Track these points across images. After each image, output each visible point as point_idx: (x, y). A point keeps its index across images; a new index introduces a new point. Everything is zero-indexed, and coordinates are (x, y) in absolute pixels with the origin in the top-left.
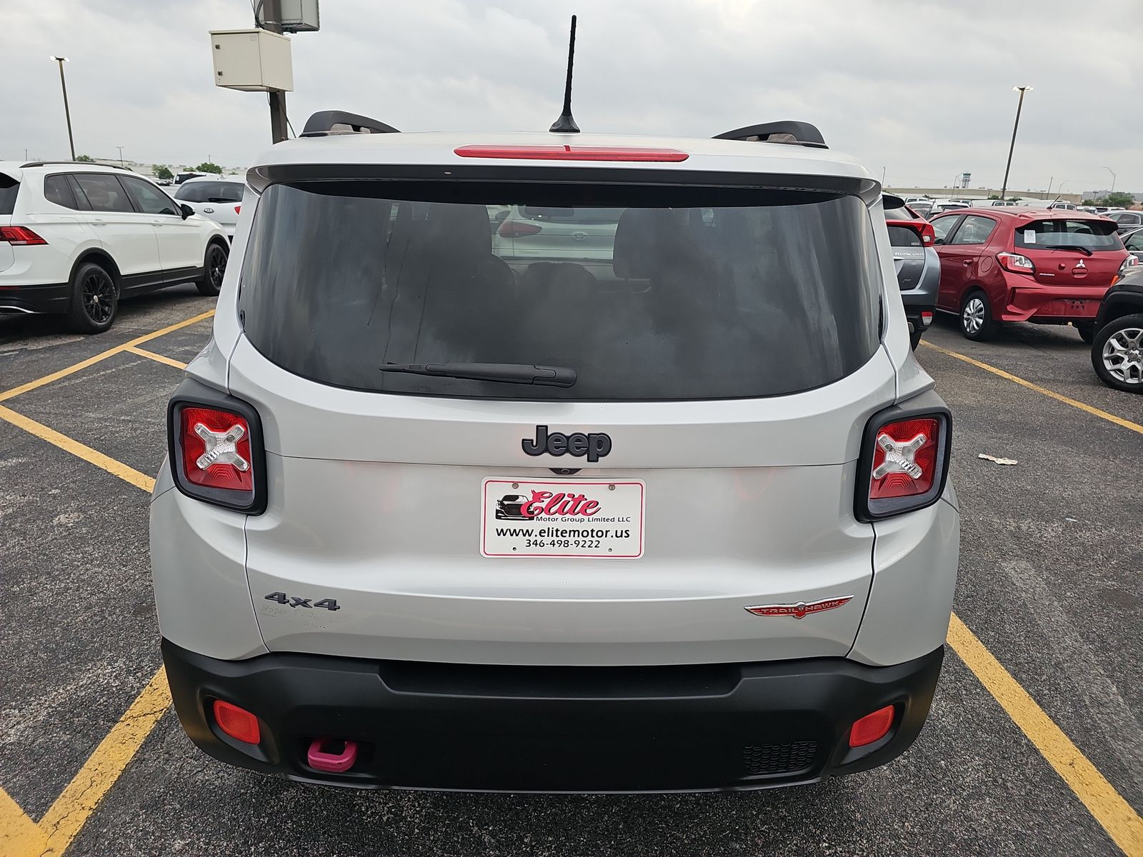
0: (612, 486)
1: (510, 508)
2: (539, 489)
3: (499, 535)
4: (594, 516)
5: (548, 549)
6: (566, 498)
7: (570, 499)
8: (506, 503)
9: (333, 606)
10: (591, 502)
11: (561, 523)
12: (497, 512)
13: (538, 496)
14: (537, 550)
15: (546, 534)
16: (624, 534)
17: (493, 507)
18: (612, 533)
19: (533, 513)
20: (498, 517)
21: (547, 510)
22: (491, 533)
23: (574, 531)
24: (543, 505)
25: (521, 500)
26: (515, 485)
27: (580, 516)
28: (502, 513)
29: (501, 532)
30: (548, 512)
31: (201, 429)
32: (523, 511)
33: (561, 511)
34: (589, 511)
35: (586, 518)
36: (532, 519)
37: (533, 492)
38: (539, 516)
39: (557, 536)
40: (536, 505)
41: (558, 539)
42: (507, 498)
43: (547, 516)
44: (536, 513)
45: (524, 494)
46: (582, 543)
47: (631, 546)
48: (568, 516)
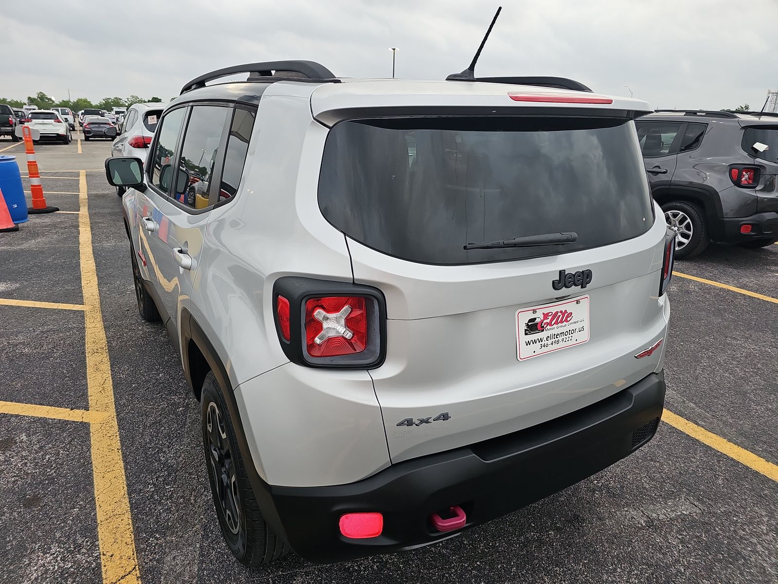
0: (578, 302)
1: (533, 327)
2: (546, 311)
3: (527, 345)
4: (570, 322)
5: (550, 347)
6: (559, 314)
7: (561, 314)
8: (530, 324)
9: (445, 417)
10: (570, 313)
11: (556, 329)
12: (526, 330)
13: (546, 316)
14: (544, 349)
15: (549, 339)
16: (582, 329)
17: (523, 327)
18: (577, 330)
19: (543, 326)
20: (526, 334)
21: (550, 324)
22: (523, 344)
23: (562, 333)
24: (548, 321)
25: (538, 320)
26: (534, 311)
27: (565, 323)
28: (528, 331)
29: (528, 343)
30: (551, 325)
31: (319, 314)
32: (539, 326)
33: (556, 323)
34: (568, 319)
35: (567, 323)
36: (543, 331)
37: (543, 314)
38: (546, 328)
39: (554, 338)
40: (545, 322)
41: (555, 340)
42: (530, 321)
43: (550, 327)
44: (545, 326)
45: (539, 316)
46: (565, 339)
47: (584, 336)
48: (560, 324)
